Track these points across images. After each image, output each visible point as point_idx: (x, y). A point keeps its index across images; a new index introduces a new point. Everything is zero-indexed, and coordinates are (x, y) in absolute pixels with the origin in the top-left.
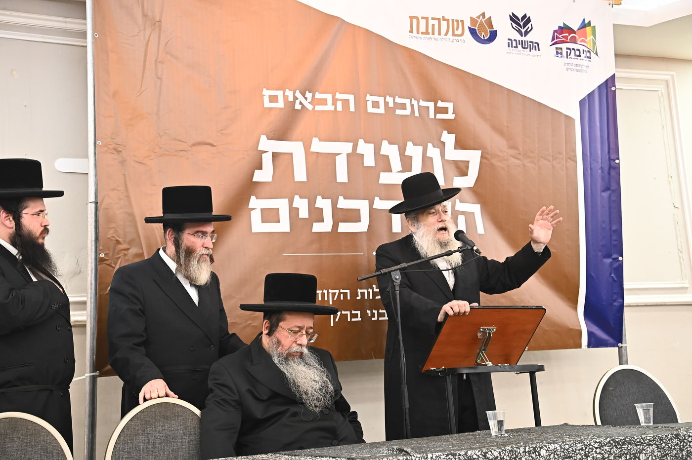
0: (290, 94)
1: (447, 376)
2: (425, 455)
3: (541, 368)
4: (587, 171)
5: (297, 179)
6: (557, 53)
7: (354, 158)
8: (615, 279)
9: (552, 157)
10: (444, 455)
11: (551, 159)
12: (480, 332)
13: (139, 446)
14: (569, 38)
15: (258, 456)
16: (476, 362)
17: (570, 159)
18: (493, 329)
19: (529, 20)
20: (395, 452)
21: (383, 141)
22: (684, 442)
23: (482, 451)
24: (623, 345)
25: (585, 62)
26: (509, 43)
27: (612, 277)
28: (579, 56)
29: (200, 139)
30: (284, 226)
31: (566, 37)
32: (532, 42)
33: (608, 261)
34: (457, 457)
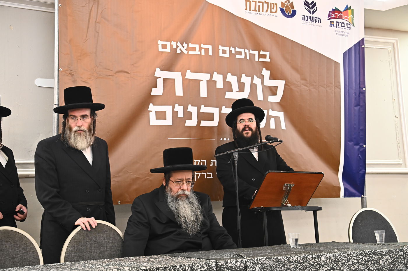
0: (174, 44)
1: (264, 212)
2: (253, 258)
3: (320, 209)
4: (347, 94)
5: (177, 95)
6: (331, 24)
7: (211, 83)
8: (361, 158)
9: (327, 85)
10: (264, 258)
11: (325, 86)
12: (285, 186)
13: (81, 248)
14: (338, 16)
15: (152, 256)
16: (282, 204)
17: (336, 87)
18: (292, 185)
19: (315, 5)
20: (235, 256)
21: (228, 73)
22: (406, 254)
23: (287, 257)
24: (365, 196)
25: (347, 30)
26: (303, 18)
27: (359, 156)
28: (344, 26)
29: (120, 69)
30: (169, 122)
31: (336, 15)
32: (317, 18)
33: (358, 147)
34: (272, 260)
